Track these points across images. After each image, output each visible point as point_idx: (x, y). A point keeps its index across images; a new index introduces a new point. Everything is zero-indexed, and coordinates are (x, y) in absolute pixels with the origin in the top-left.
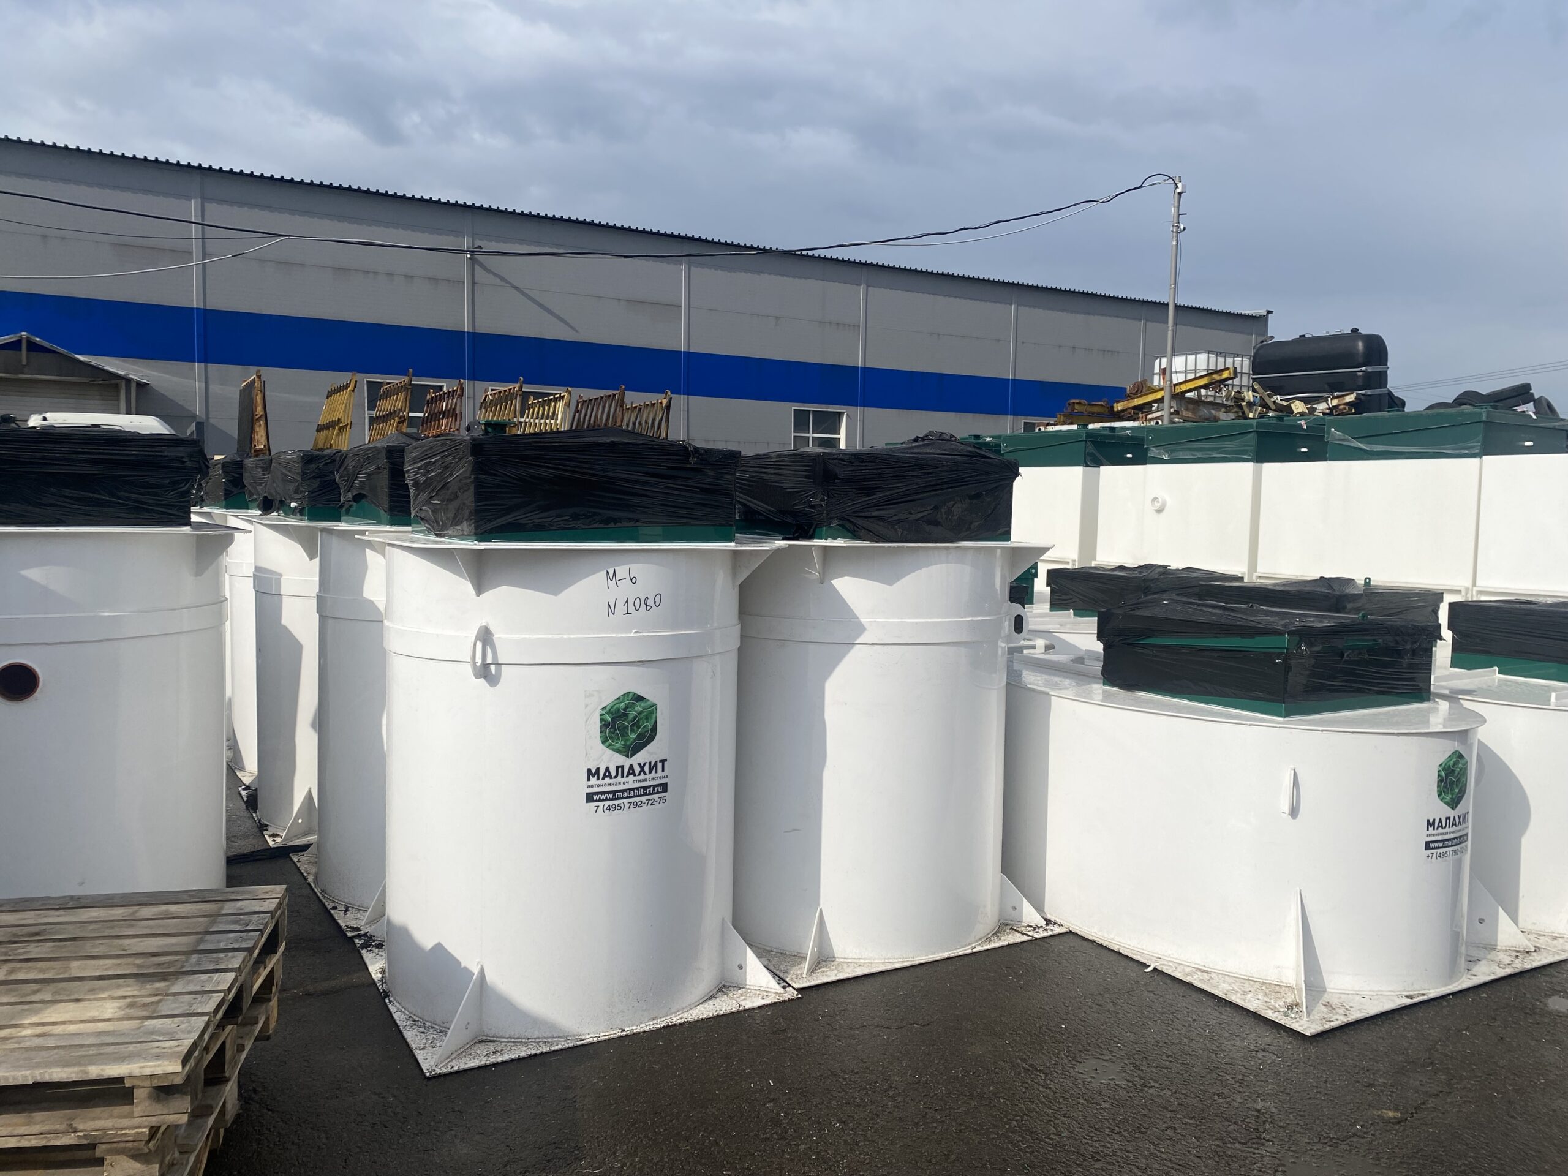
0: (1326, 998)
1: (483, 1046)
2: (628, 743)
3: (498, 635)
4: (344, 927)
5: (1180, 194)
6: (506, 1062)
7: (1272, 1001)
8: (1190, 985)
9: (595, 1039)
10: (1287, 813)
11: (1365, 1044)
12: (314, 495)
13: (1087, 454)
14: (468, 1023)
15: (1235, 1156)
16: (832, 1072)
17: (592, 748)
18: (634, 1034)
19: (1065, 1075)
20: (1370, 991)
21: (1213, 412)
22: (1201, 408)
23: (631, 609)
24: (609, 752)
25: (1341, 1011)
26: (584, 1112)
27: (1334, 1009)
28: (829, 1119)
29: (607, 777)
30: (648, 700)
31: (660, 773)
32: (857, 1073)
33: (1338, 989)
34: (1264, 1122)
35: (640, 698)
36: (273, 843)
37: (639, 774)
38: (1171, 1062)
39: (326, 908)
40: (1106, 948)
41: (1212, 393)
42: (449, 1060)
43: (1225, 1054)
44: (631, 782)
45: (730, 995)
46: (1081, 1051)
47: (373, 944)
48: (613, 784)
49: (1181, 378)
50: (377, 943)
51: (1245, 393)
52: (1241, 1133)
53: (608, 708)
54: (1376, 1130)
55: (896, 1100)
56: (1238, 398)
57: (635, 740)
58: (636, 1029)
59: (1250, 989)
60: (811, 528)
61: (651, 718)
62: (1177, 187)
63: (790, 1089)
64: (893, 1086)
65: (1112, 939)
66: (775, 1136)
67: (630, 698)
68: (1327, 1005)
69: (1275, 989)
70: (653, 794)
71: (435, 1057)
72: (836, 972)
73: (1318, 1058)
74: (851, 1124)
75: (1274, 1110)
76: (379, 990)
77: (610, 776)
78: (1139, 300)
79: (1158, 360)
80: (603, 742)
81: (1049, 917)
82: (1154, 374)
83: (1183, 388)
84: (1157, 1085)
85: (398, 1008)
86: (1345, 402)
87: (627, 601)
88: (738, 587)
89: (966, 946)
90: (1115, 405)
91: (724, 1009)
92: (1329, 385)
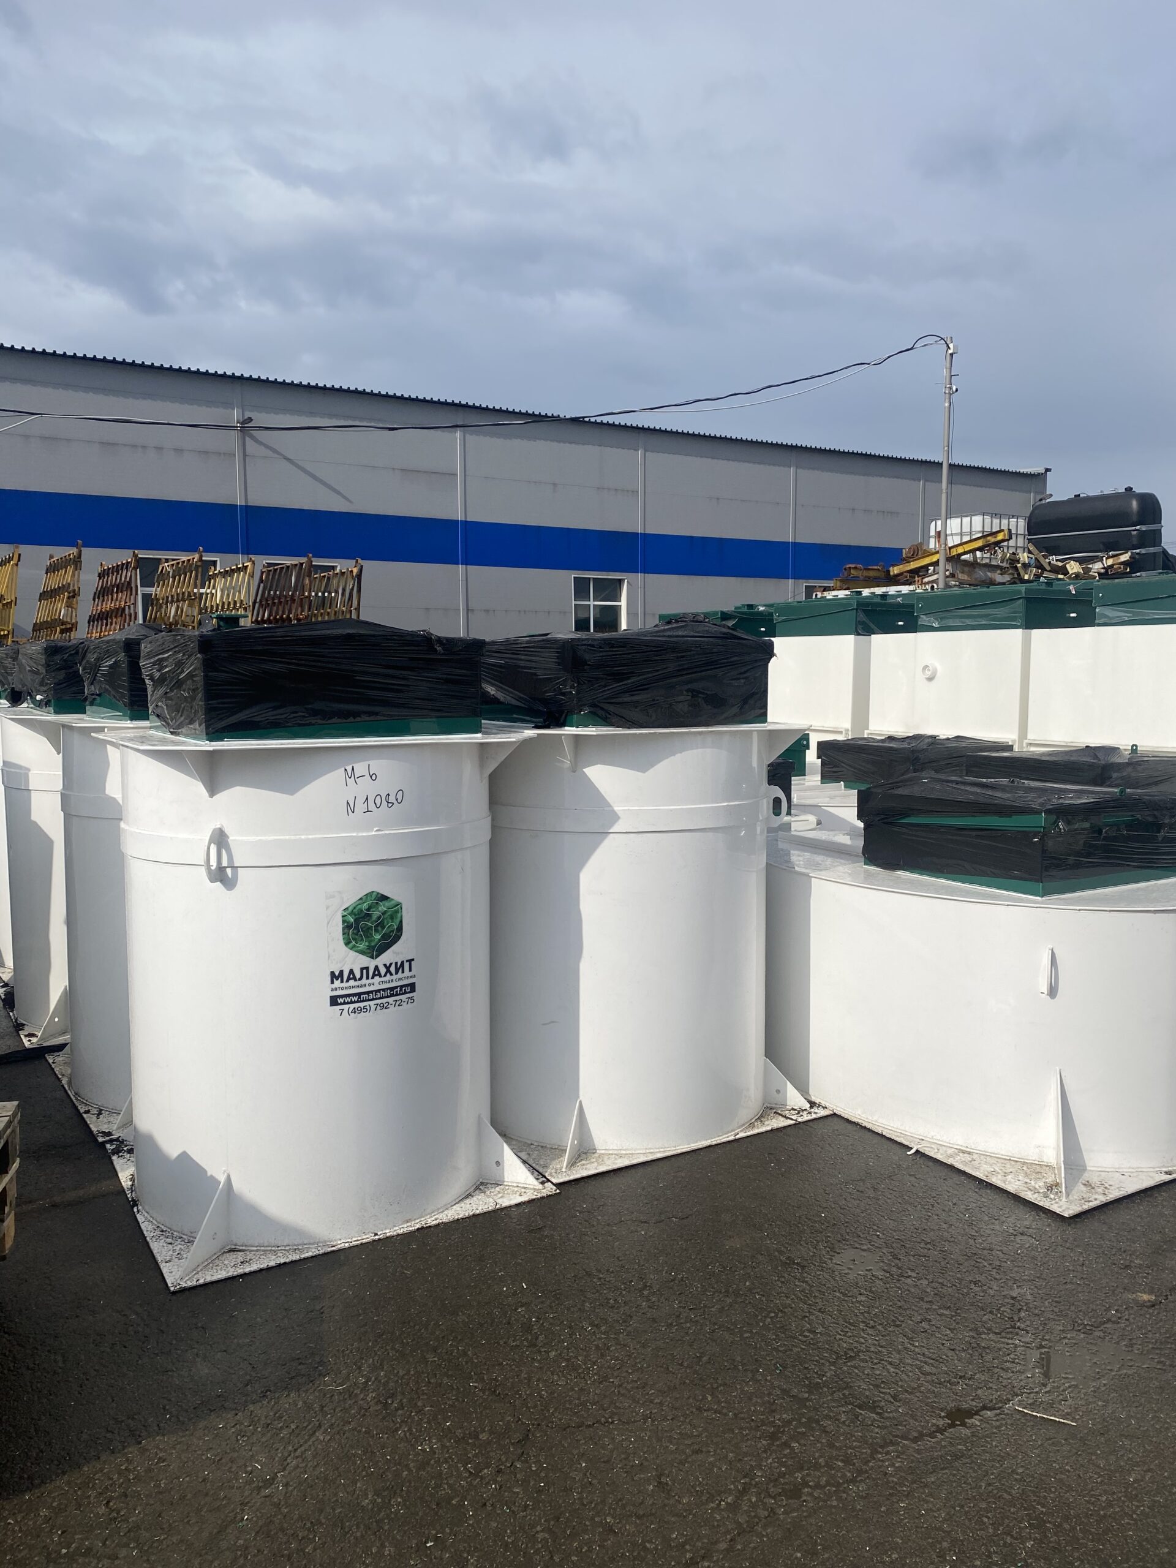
0: (1086, 1176)
1: (232, 1255)
2: (373, 944)
3: (233, 838)
4: (95, 1132)
5: (952, 355)
6: (255, 1272)
7: (1033, 1182)
8: (952, 1167)
9: (347, 1245)
10: (1046, 993)
11: (1123, 1223)
12: (59, 687)
13: (859, 623)
14: (215, 1233)
15: (988, 1348)
16: (587, 1272)
17: (334, 951)
18: (387, 1237)
19: (822, 1267)
20: (1130, 1168)
21: (989, 574)
22: (977, 570)
23: (372, 807)
24: (353, 954)
25: (1100, 1190)
26: (331, 1324)
27: (1093, 1188)
28: (581, 1322)
29: (351, 979)
30: (392, 900)
31: (407, 973)
32: (612, 1272)
33: (1098, 1167)
34: (1019, 1310)
35: (384, 898)
36: (29, 1043)
37: (385, 975)
38: (929, 1249)
39: (78, 1111)
40: (869, 1130)
41: (988, 555)
42: (195, 1272)
43: (984, 1239)
44: (377, 983)
45: (488, 1193)
46: (839, 1241)
47: (125, 1149)
48: (358, 986)
49: (957, 540)
50: (129, 1147)
51: (1020, 554)
52: (996, 1323)
53: (350, 909)
54: (1129, 1315)
55: (650, 1300)
56: (1014, 561)
57: (380, 940)
58: (389, 1233)
59: (1011, 1170)
60: (562, 715)
61: (396, 918)
62: (949, 348)
63: (543, 1292)
64: (648, 1284)
65: (876, 1121)
66: (525, 1343)
67: (373, 898)
68: (1087, 1184)
69: (1036, 1168)
70: (400, 994)
71: (180, 1269)
72: (596, 1164)
73: (1075, 1240)
74: (604, 1328)
75: (1029, 1297)
76: (128, 1199)
77: (355, 979)
78: (918, 461)
79: (934, 523)
80: (347, 944)
81: (813, 1099)
82: (929, 537)
83: (960, 550)
84: (914, 1275)
85: (146, 1218)
86: (1119, 561)
87: (367, 799)
88: (487, 779)
89: (728, 1132)
90: (891, 569)
91: (480, 1208)
92: (1104, 544)
